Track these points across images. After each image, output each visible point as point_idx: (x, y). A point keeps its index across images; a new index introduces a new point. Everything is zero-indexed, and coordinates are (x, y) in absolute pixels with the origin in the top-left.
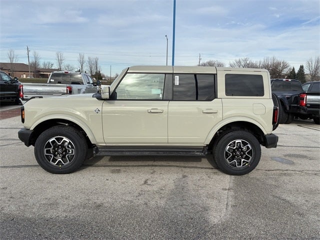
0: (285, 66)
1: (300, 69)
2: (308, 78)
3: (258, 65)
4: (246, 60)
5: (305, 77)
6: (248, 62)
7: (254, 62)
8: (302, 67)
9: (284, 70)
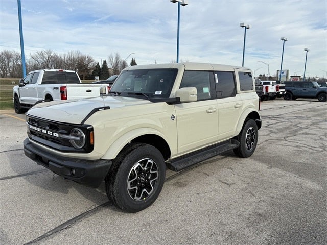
0: (90, 61)
1: (104, 64)
2: (111, 72)
3: (63, 58)
4: (49, 52)
5: (108, 71)
6: (52, 54)
7: (59, 55)
8: (105, 62)
9: (90, 64)
